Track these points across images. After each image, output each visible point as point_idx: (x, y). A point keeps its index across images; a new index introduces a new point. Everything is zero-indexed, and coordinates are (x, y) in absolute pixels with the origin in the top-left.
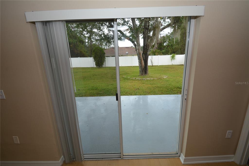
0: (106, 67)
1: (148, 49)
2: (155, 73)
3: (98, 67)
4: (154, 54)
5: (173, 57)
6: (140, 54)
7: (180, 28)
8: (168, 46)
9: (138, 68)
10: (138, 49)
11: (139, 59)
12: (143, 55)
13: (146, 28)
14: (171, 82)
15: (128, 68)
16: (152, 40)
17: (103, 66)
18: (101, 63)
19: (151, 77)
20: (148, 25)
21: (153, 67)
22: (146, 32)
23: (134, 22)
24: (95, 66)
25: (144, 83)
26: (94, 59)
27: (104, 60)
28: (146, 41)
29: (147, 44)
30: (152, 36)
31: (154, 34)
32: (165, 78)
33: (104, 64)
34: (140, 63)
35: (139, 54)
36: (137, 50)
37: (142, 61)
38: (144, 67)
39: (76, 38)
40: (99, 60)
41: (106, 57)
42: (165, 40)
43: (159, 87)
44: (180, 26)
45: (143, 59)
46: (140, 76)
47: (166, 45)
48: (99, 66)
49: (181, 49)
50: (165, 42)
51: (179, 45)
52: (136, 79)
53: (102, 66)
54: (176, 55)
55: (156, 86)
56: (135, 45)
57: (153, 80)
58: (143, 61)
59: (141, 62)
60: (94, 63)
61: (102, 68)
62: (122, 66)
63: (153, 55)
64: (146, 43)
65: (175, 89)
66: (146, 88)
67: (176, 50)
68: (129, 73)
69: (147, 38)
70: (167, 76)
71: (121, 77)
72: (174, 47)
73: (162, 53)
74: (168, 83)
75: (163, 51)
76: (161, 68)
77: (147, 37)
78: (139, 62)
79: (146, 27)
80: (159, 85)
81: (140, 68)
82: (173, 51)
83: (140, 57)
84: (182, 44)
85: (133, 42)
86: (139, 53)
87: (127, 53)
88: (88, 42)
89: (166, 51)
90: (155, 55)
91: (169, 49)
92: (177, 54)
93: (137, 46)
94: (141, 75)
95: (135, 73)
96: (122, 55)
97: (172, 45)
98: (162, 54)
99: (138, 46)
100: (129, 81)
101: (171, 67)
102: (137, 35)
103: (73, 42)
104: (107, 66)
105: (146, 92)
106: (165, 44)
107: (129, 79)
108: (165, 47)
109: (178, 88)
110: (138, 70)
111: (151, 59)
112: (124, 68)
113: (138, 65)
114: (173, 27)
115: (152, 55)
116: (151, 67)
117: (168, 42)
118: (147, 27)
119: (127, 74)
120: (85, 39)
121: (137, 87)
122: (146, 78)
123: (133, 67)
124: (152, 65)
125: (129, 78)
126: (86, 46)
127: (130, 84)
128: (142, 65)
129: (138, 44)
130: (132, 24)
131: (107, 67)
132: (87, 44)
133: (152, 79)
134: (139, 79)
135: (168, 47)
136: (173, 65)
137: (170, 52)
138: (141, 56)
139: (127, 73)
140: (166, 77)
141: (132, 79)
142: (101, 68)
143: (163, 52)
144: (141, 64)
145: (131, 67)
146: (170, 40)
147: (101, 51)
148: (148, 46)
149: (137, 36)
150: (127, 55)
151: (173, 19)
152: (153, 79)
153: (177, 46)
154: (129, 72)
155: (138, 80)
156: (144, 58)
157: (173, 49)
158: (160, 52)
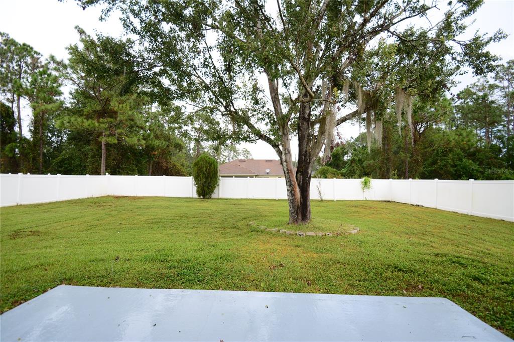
0: (218, 199)
1: (308, 161)
2: (327, 218)
3: (202, 197)
4: (324, 175)
5: (366, 184)
6: (291, 172)
7: (382, 119)
8: (353, 161)
9: (287, 204)
10: (286, 161)
11: (289, 183)
12: (298, 175)
13: (304, 119)
14: (371, 245)
15: (267, 202)
16: (318, 144)
17: (213, 196)
18: (209, 189)
19: (317, 230)
20: (308, 112)
21: (322, 204)
22: (305, 126)
23: (278, 105)
24: (196, 196)
25: (298, 246)
26: (195, 181)
27: (217, 182)
28: (305, 146)
29: (306, 151)
30: (317, 136)
31: (322, 131)
32: (353, 232)
33: (216, 191)
34: (291, 192)
35: (288, 173)
36: (285, 163)
37: (295, 188)
38: (301, 203)
39: (169, 139)
40: (205, 182)
41: (220, 178)
42: (345, 149)
43: (341, 261)
44: (381, 114)
45: (297, 185)
46: (291, 225)
47: (349, 160)
48: (204, 196)
49: (380, 169)
50: (346, 153)
51: (377, 160)
52: (281, 231)
53: (211, 195)
54: (373, 180)
55: (331, 259)
56: (280, 153)
57: (323, 237)
58: (298, 190)
59: (293, 192)
60: (195, 188)
61: (209, 200)
62: (254, 198)
63: (322, 177)
64: (304, 150)
65: (389, 274)
66: (303, 264)
67: (369, 170)
68: (266, 216)
69: (306, 139)
70: (359, 229)
71: (246, 223)
72: (365, 164)
73: (340, 175)
74: (363, 250)
75: (344, 171)
76: (341, 207)
77: (306, 136)
78: (288, 190)
79: (304, 117)
80: (340, 256)
81: (290, 206)
82: (363, 171)
83: (291, 178)
84: (383, 157)
85: (275, 146)
86: (288, 170)
87: (268, 171)
88: (194, 149)
89: (350, 170)
90: (326, 178)
91: (355, 168)
92: (374, 178)
93: (283, 154)
94: (294, 222)
95: (279, 216)
96: (258, 175)
97: (359, 160)
98: (341, 177)
99: (285, 154)
100: (261, 238)
101: (363, 206)
102: (283, 131)
103: (160, 145)
104: (221, 196)
105: (301, 278)
106: (345, 158)
107: (262, 232)
108: (345, 163)
109: (396, 268)
110: (287, 208)
111: (317, 186)
112: (258, 202)
113: (286, 198)
114: (364, 119)
115: (320, 178)
116: (319, 203)
117: (352, 154)
118: (306, 116)
119: (259, 216)
120: (189, 143)
121: (278, 259)
122: (304, 232)
123: (279, 200)
124: (320, 199)
125: (262, 227)
126: (188, 156)
127: (261, 247)
128: (295, 199)
129: (286, 150)
130: (272, 109)
131: (222, 199)
132: (192, 152)
133: (320, 234)
134: (288, 232)
135: (352, 163)
136: (366, 200)
137: (358, 172)
138: (293, 178)
139: (261, 215)
140: (356, 231)
141: (270, 233)
142: (206, 200)
143: (343, 173)
144: (292, 196)
145: (275, 200)
146: (355, 150)
147: (211, 164)
148: (310, 156)
149: (283, 133)
150: (268, 175)
151: (363, 102)
152: (324, 234)
153: (372, 161)
154: (266, 213)
155: (285, 235)
156: (300, 182)
157: (363, 167)
158: (336, 171)
